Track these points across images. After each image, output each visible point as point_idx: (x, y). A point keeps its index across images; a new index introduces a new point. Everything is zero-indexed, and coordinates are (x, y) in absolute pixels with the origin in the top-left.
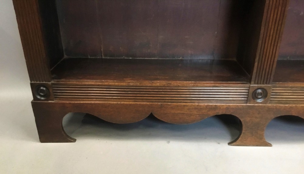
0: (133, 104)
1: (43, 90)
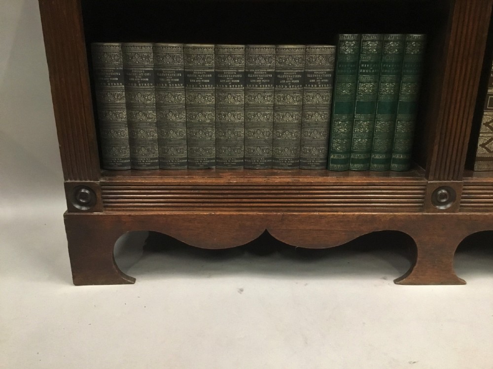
0: (236, 215)
1: (84, 193)
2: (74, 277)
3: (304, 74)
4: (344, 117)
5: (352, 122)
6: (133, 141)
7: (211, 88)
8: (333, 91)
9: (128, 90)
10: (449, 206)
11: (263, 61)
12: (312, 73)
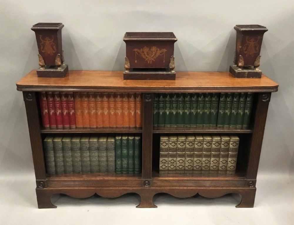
0: (87, 189)
1: (42, 183)
2: (38, 206)
3: (106, 148)
4: (119, 159)
5: (122, 161)
6: (56, 166)
7: (79, 151)
8: (115, 152)
9: (54, 152)
10: (148, 186)
11: (94, 145)
12: (108, 148)
